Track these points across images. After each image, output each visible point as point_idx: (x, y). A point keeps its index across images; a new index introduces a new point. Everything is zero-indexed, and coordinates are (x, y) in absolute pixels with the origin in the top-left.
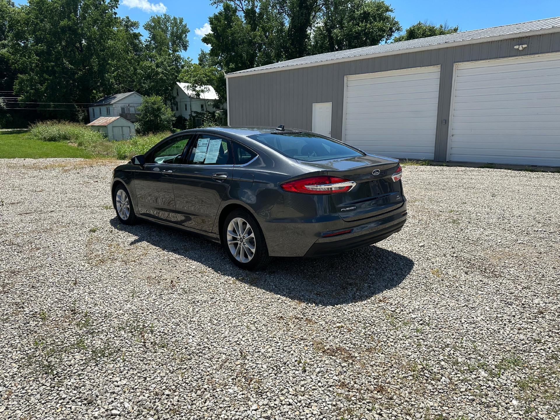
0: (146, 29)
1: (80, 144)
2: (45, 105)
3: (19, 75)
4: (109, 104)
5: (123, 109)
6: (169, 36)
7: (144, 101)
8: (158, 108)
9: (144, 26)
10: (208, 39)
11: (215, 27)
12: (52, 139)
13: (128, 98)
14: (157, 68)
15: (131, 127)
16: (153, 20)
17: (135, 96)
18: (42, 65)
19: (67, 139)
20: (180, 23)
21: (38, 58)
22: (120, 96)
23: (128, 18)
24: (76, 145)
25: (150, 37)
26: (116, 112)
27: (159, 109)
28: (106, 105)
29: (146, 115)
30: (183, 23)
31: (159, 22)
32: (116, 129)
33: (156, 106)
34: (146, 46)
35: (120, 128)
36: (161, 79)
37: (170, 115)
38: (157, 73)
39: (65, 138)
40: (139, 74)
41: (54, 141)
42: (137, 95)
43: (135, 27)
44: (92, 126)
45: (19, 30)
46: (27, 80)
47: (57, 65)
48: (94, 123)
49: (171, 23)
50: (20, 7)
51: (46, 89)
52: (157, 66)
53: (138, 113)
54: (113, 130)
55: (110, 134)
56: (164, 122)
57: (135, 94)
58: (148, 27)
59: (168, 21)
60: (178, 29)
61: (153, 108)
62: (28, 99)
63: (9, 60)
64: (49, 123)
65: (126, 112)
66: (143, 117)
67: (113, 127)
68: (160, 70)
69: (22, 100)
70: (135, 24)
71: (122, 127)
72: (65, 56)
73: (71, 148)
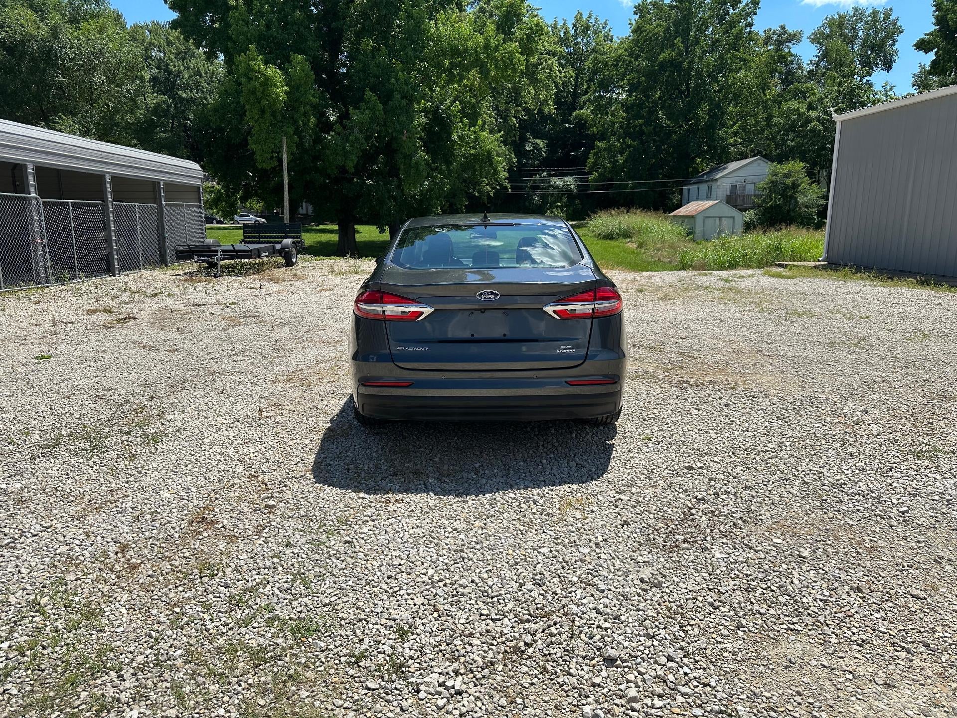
0: (813, 41)
1: (640, 246)
2: (620, 186)
3: (597, 143)
4: (712, 180)
5: (733, 187)
6: (857, 47)
7: (771, 171)
8: (794, 183)
9: (809, 38)
10: (929, 42)
11: (942, 17)
12: (609, 237)
13: (745, 168)
14: (808, 112)
15: (736, 219)
16: (831, 23)
17: (759, 165)
18: (629, 123)
19: (629, 237)
20: (884, 20)
21: (625, 114)
22: (733, 166)
23: (783, 27)
24: (635, 246)
25: (817, 56)
26: (721, 193)
27: (795, 186)
28: (708, 181)
29: (770, 196)
30: (892, 18)
31: (841, 26)
32: (710, 222)
33: (789, 181)
34: (808, 72)
35: (717, 219)
36: (813, 130)
37: (815, 196)
38: (808, 121)
39: (626, 235)
40: (775, 125)
41: (610, 239)
42: (762, 162)
43: (794, 42)
44: (674, 216)
45: (604, 76)
46: (605, 149)
47: (647, 123)
48: (679, 212)
49: (867, 22)
50: (619, 41)
51: (626, 161)
52: (811, 107)
53: (757, 193)
54: (704, 223)
55: (698, 230)
56: (800, 208)
57: (759, 161)
58: (818, 38)
59: (861, 20)
60: (878, 32)
61: (784, 184)
62: (601, 177)
63: (586, 122)
64: (613, 212)
65: (738, 192)
66: (764, 201)
67: (706, 217)
68: (813, 114)
69: (594, 180)
70: (795, 35)
71: (720, 218)
72: (662, 108)
73: (625, 251)
